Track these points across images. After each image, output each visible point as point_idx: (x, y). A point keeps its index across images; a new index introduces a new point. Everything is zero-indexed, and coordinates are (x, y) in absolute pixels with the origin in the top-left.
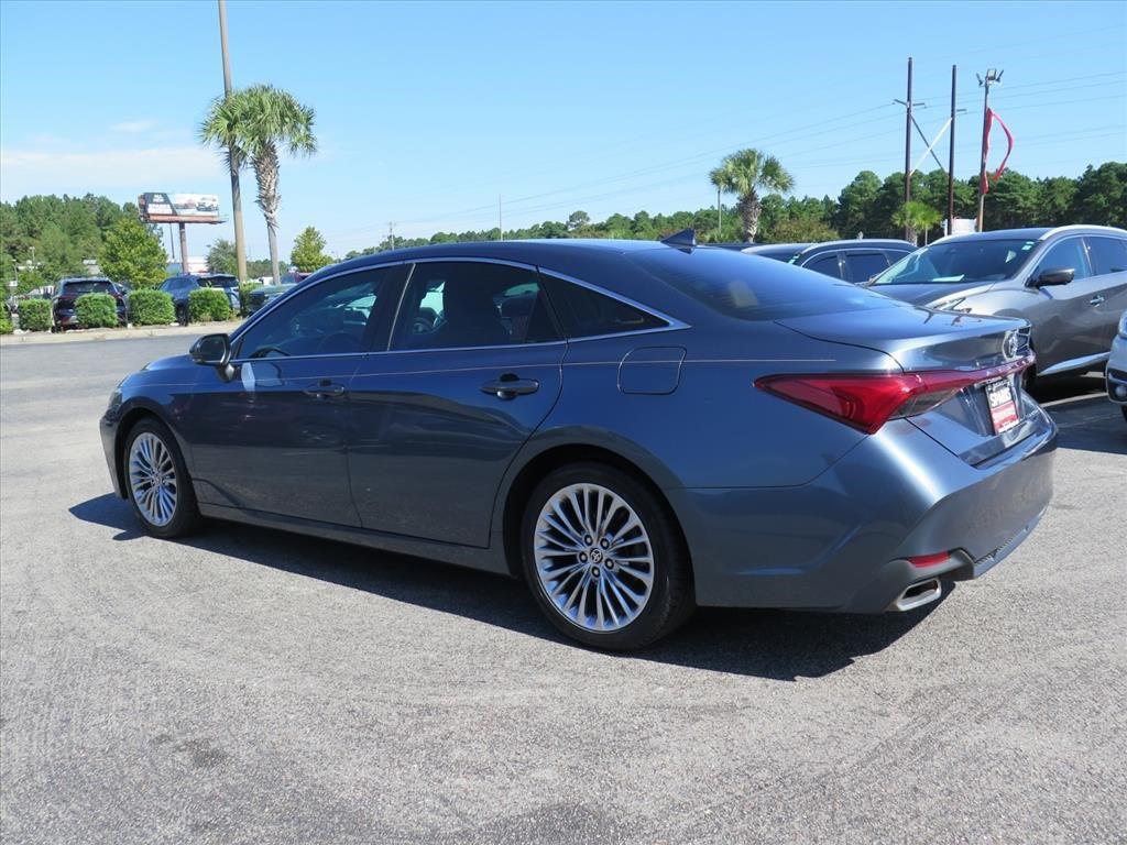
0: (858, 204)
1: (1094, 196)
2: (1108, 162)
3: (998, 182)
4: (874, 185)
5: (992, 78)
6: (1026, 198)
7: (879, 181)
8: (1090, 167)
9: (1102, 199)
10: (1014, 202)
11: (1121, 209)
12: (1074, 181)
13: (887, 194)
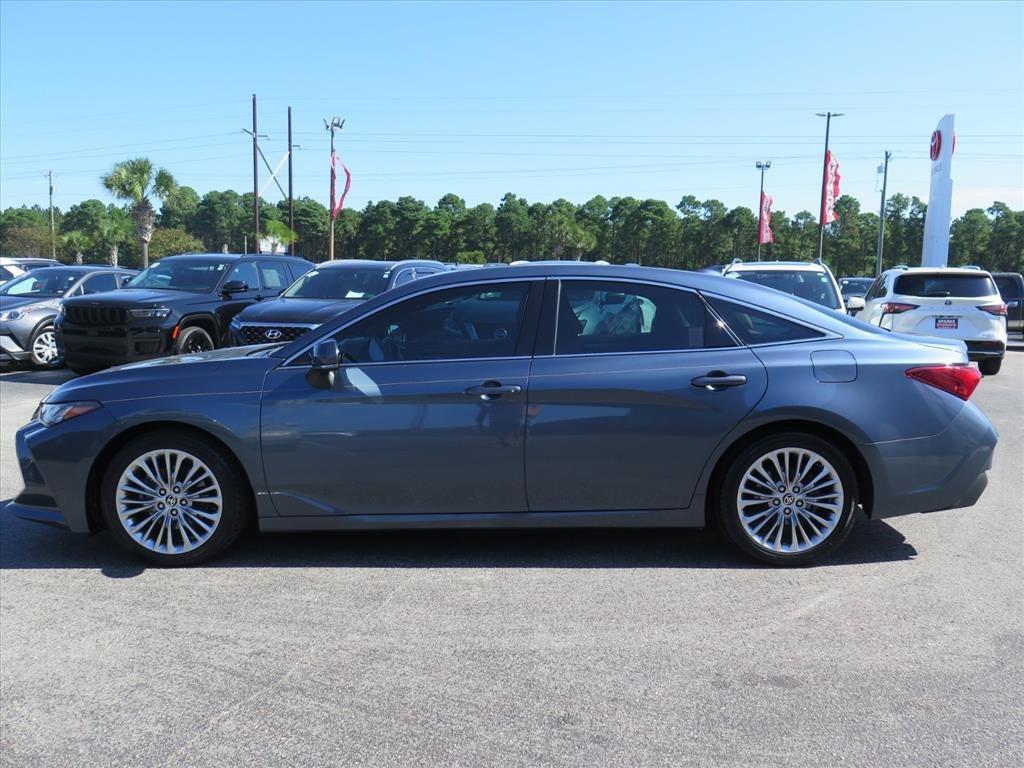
0: (180, 216)
1: (374, 225)
2: (383, 200)
3: (302, 207)
4: (194, 201)
5: (337, 125)
6: (324, 224)
7: (198, 197)
8: (370, 202)
9: (381, 229)
10: (315, 226)
11: (395, 238)
12: (359, 213)
13: (206, 210)
